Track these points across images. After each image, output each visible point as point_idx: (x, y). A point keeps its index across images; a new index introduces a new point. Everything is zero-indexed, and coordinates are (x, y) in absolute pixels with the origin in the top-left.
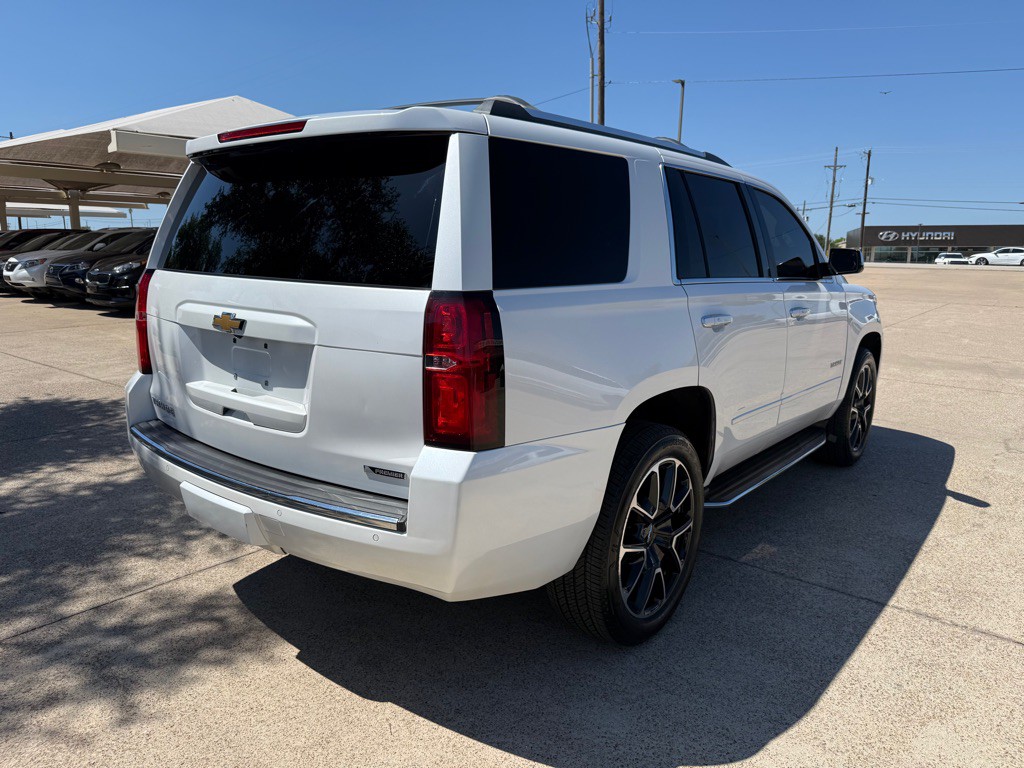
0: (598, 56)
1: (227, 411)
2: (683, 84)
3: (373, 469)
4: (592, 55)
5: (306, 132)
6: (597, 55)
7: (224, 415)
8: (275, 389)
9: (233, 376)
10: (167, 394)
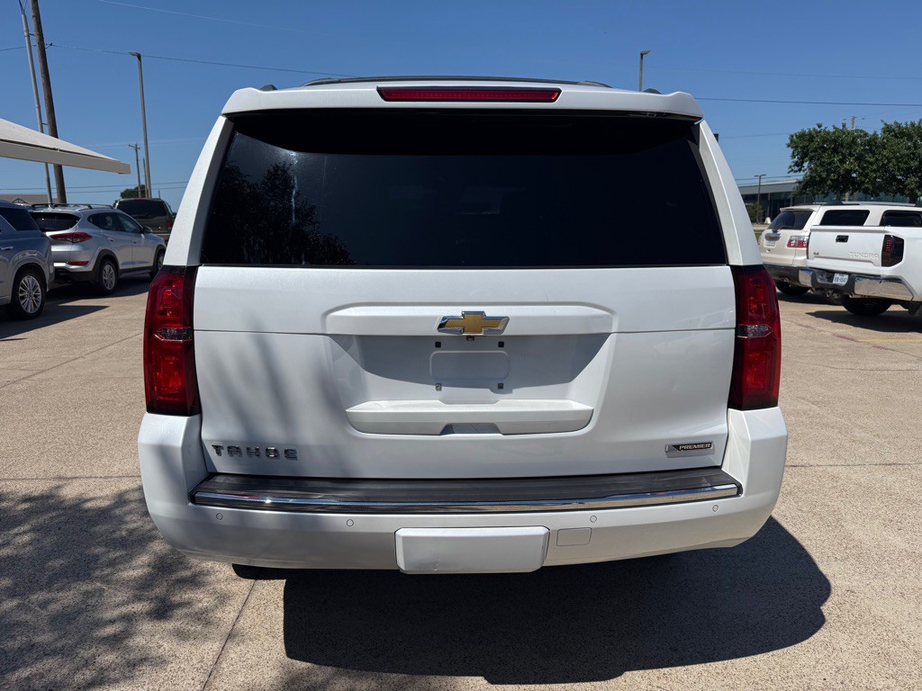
0: (32, 14)
1: (448, 429)
2: (139, 57)
3: (677, 447)
4: (23, 11)
5: (558, 104)
6: (30, 13)
7: (442, 433)
8: (514, 391)
9: (434, 387)
10: (273, 432)
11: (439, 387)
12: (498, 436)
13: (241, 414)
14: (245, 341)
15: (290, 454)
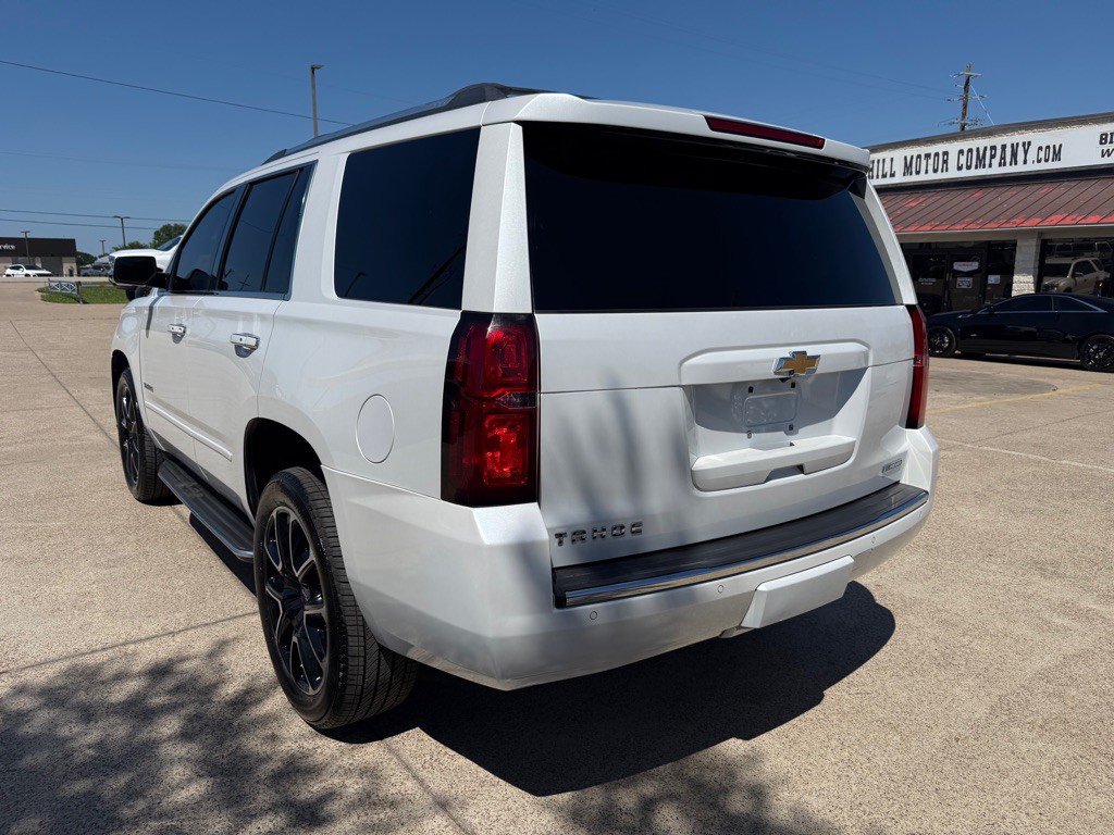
7: (765, 482)
8: (800, 431)
9: (746, 435)
10: (619, 507)
11: (749, 434)
12: (801, 477)
13: (588, 492)
14: (601, 401)
15: (637, 528)
